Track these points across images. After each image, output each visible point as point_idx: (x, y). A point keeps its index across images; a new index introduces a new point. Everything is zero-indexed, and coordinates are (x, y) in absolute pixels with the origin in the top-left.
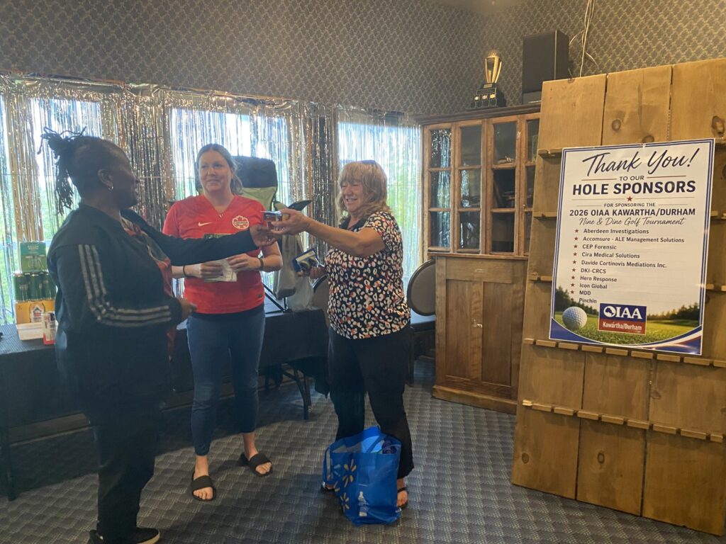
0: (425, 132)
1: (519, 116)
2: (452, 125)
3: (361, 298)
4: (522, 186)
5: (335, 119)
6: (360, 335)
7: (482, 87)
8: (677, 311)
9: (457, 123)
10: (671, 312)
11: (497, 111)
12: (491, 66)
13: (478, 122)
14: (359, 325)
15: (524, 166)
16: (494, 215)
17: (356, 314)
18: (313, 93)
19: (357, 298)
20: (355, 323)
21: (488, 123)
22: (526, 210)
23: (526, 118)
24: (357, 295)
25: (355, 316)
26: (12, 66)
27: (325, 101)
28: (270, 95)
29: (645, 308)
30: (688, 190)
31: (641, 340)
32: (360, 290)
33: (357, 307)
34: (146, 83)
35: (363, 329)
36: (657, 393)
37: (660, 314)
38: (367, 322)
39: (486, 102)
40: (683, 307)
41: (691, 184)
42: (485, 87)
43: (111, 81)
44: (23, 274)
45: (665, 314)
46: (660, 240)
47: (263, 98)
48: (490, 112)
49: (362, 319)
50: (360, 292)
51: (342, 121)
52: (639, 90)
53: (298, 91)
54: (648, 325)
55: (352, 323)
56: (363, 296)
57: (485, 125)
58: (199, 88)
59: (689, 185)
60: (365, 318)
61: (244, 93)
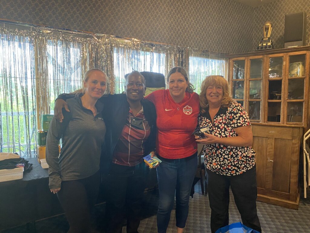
0: (230, 61)
1: (285, 53)
2: (246, 58)
3: (236, 154)
4: (286, 88)
5: (188, 55)
6: (237, 173)
7: (262, 40)
9: (249, 57)
11: (272, 51)
12: (267, 29)
13: (261, 57)
14: (236, 168)
15: (287, 79)
16: (269, 103)
17: (234, 163)
18: (179, 42)
19: (234, 155)
20: (234, 168)
21: (267, 57)
22: (288, 101)
23: (289, 55)
24: (234, 153)
25: (233, 164)
26: (40, 22)
27: (184, 46)
28: (160, 42)
32: (235, 149)
33: (234, 159)
34: (104, 34)
35: (238, 170)
38: (241, 166)
39: (266, 47)
42: (264, 39)
43: (87, 32)
44: (44, 131)
47: (157, 43)
48: (268, 52)
49: (238, 165)
50: (235, 151)
51: (191, 55)
53: (172, 41)
55: (232, 168)
56: (237, 152)
57: (265, 58)
58: (128, 37)
60: (239, 164)
61: (148, 40)
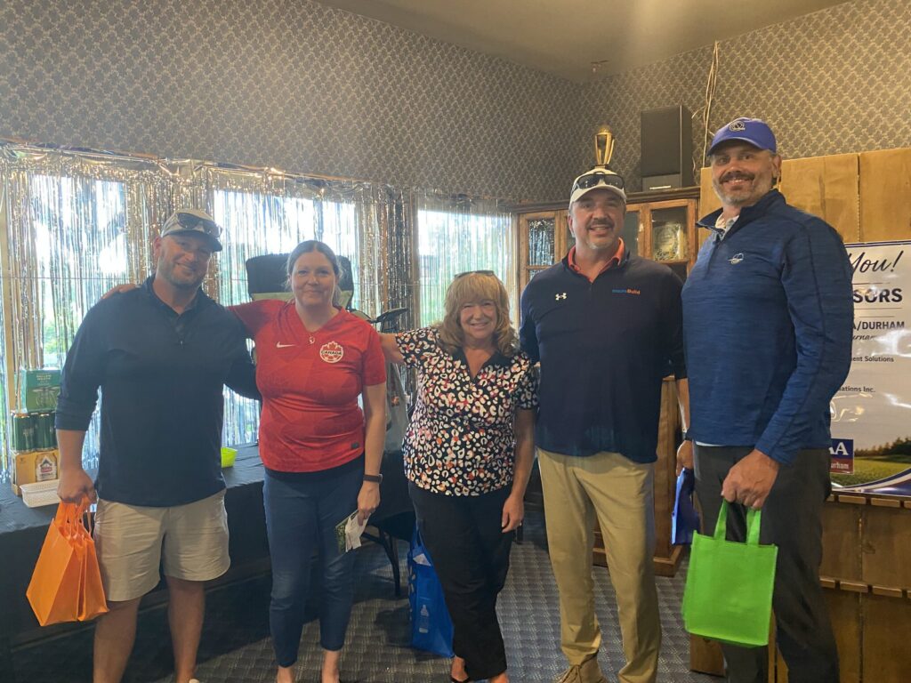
0: (521, 222)
1: (642, 204)
2: (557, 214)
5: (414, 207)
8: (891, 444)
9: (562, 212)
10: (883, 446)
12: (602, 144)
18: (388, 174)
23: (651, 207)
26: (14, 134)
27: (402, 183)
28: (337, 175)
29: (852, 441)
30: (893, 300)
31: (848, 481)
34: (187, 158)
36: (870, 547)
37: (870, 449)
40: (898, 440)
41: (897, 292)
43: (143, 155)
44: (29, 414)
45: (877, 449)
46: (864, 359)
47: (330, 178)
51: (423, 208)
52: (821, 181)
53: (370, 172)
54: (856, 462)
58: (251, 165)
59: (894, 293)
61: (306, 172)
